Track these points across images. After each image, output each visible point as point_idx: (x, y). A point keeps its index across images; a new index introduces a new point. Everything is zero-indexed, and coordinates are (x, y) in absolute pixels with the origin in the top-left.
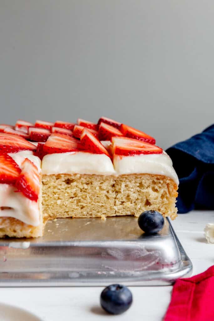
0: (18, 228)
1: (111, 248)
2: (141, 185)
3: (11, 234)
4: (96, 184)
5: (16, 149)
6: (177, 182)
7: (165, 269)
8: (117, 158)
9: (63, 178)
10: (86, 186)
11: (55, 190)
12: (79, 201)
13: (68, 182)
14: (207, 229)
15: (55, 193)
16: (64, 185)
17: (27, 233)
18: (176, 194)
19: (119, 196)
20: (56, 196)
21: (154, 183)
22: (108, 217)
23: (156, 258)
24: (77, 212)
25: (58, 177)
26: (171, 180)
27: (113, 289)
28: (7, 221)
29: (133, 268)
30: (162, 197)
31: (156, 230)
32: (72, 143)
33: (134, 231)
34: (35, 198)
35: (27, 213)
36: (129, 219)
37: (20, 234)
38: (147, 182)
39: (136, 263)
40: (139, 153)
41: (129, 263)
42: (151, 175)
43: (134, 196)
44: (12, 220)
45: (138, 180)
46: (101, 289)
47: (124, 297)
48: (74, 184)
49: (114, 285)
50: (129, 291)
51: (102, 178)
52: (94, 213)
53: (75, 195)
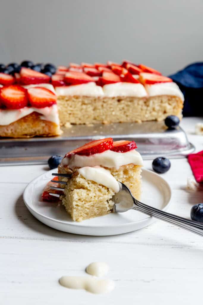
1: (152, 138)
2: (162, 102)
4: (136, 102)
6: (183, 99)
7: (181, 149)
8: (148, 86)
9: (116, 99)
10: (129, 103)
11: (112, 106)
12: (125, 112)
13: (119, 101)
15: (110, 108)
16: (116, 103)
18: (181, 106)
19: (149, 108)
20: (112, 109)
21: (169, 100)
22: (143, 121)
23: (176, 143)
24: (123, 119)
25: (113, 98)
26: (179, 98)
27: (160, 159)
30: (174, 108)
33: (162, 128)
36: (154, 123)
38: (165, 100)
40: (160, 82)
42: (167, 96)
43: (157, 108)
45: (160, 99)
46: (152, 161)
47: (166, 163)
48: (122, 102)
49: (160, 158)
50: (169, 161)
52: (134, 119)
53: (123, 108)
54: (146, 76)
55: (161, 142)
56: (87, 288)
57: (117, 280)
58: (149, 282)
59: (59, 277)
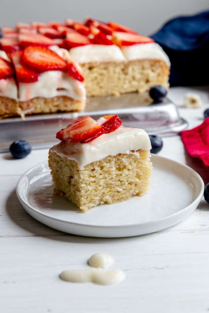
0: (68, 103)
2: (143, 68)
3: (63, 108)
4: (111, 69)
6: (168, 64)
7: (172, 126)
9: (87, 66)
10: (104, 72)
12: (98, 83)
13: (90, 68)
16: (87, 72)
17: (74, 107)
18: (167, 72)
19: (128, 77)
21: (152, 66)
23: (165, 118)
25: (83, 65)
26: (165, 63)
30: (159, 75)
33: (146, 101)
34: (81, 79)
35: (77, 91)
37: (69, 108)
38: (147, 65)
42: (149, 60)
43: (138, 76)
47: (158, 142)
48: (95, 70)
51: (115, 64)
52: (110, 92)
53: (96, 78)
54: (120, 37)
55: (147, 117)
56: (95, 281)
57: (127, 270)
58: (163, 269)
59: (59, 272)
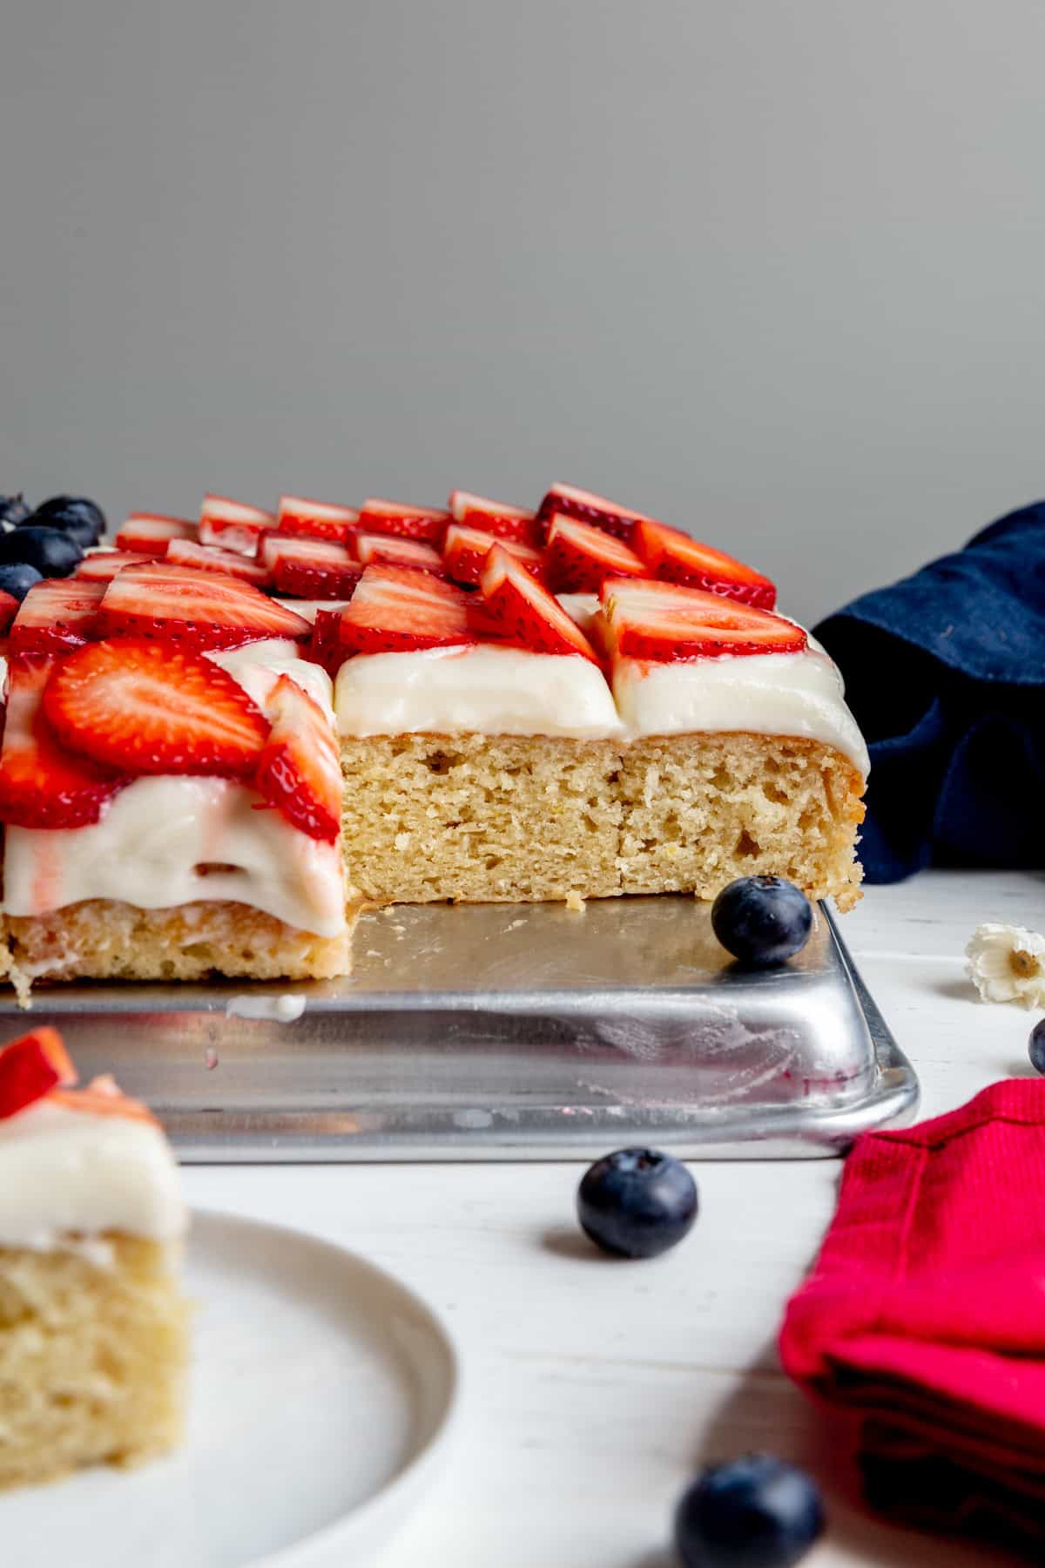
0: (260, 942)
1: (610, 1019)
2: (722, 777)
3: (233, 966)
4: (549, 771)
5: (234, 637)
6: (864, 764)
7: (816, 1099)
8: (629, 670)
9: (420, 751)
10: (507, 782)
11: (390, 796)
12: (479, 838)
13: (439, 763)
14: (977, 946)
15: (386, 807)
16: (423, 777)
17: (294, 962)
18: (856, 809)
19: (636, 817)
20: (392, 818)
21: (772, 766)
22: (591, 900)
23: (781, 1056)
24: (471, 882)
25: (401, 744)
26: (841, 756)
27: (627, 1165)
28: (221, 918)
29: (694, 1092)
30: (805, 820)
31: (780, 951)
32: (448, 609)
33: (695, 955)
34: (326, 829)
35: (298, 886)
36: (674, 909)
37: (267, 965)
38: (743, 764)
39: (707, 1076)
40: (713, 649)
41: (680, 1072)
42: (762, 739)
43: (693, 818)
44: (240, 914)
45: (711, 758)
46: (581, 1170)
47: (667, 1195)
48: (463, 771)
49: (629, 1153)
50: (684, 1172)
51: (572, 750)
52: (539, 886)
53: (467, 814)
55: (677, 1041)
